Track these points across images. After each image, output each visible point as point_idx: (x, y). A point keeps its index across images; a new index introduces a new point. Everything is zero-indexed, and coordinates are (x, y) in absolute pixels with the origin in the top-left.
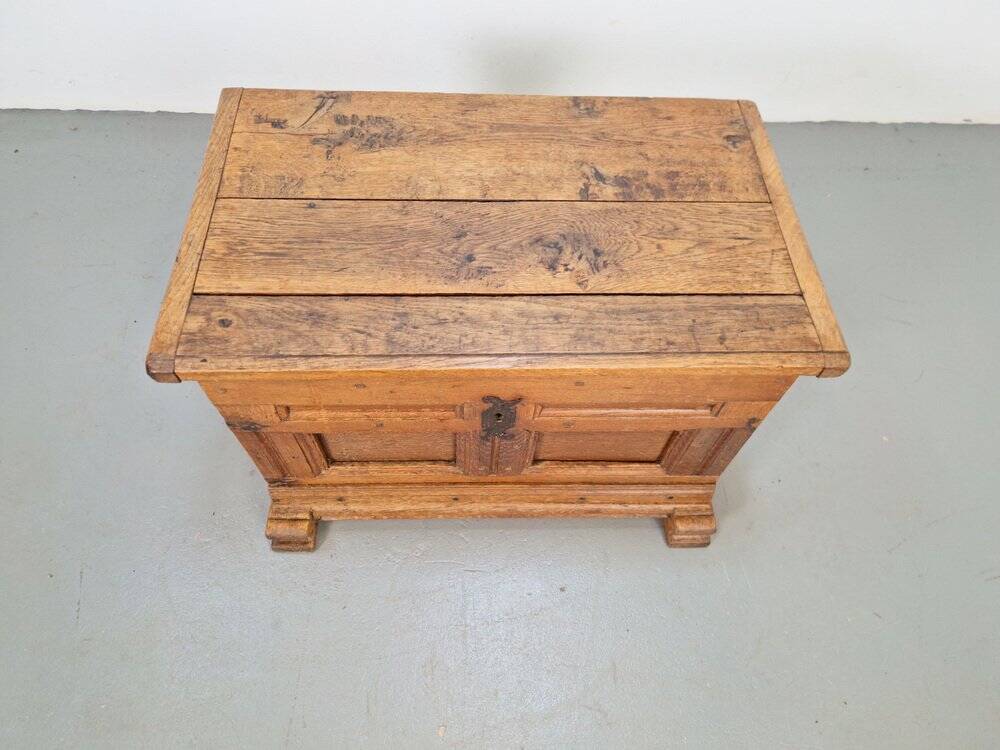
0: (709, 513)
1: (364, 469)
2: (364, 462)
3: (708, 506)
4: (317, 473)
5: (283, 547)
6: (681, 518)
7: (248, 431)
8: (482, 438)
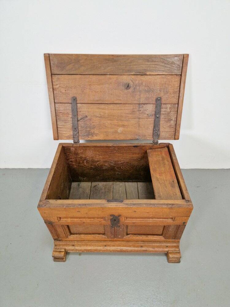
1: (80, 236)
2: (80, 234)
3: (178, 249)
4: (67, 237)
5: (57, 260)
6: (171, 253)
7: (50, 224)
8: (111, 227)
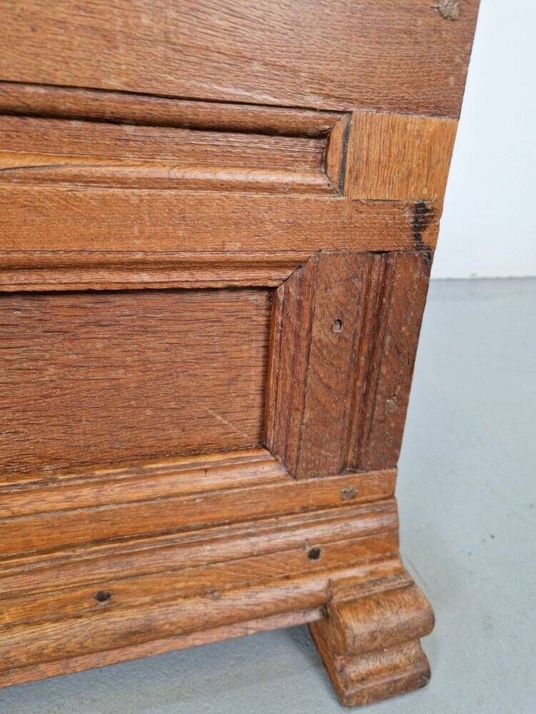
0: (402, 582)
3: (394, 564)
6: (351, 605)
